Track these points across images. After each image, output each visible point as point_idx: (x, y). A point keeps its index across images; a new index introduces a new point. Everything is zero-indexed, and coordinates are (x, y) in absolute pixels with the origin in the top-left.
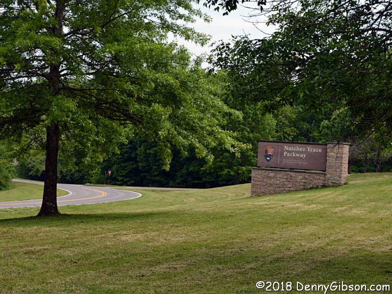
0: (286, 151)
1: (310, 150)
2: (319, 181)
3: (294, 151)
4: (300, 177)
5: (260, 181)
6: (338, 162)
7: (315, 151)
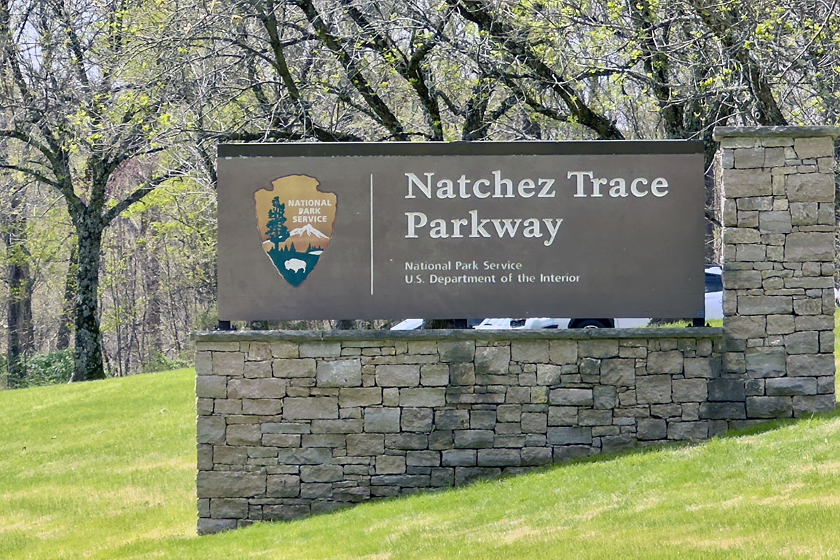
0: (422, 203)
1: (589, 187)
2: (681, 388)
3: (474, 202)
4: (542, 369)
5: (259, 419)
6: (799, 252)
7: (626, 192)
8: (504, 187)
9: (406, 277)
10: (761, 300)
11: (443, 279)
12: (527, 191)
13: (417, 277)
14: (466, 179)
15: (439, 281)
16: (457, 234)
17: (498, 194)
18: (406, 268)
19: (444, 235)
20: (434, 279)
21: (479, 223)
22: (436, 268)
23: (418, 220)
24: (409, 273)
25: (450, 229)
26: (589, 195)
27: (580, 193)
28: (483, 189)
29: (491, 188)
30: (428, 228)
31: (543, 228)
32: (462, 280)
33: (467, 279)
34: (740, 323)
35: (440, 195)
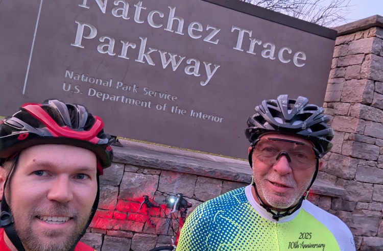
3: (145, 30)
7: (274, 56)
8: (176, 24)
9: (64, 85)
10: (374, 171)
11: (101, 95)
12: (195, 33)
13: (76, 87)
14: (142, 6)
15: (97, 96)
16: (124, 55)
17: (169, 28)
18: (66, 76)
19: (111, 52)
20: (92, 92)
21: (147, 51)
22: (97, 83)
23: (87, 32)
24: (68, 81)
25: (118, 48)
26: (245, 51)
27: (239, 47)
28: (156, 19)
29: (164, 22)
30: (96, 41)
31: (202, 70)
32: (120, 99)
33: (124, 100)
34: (355, 188)
35: (114, 13)
